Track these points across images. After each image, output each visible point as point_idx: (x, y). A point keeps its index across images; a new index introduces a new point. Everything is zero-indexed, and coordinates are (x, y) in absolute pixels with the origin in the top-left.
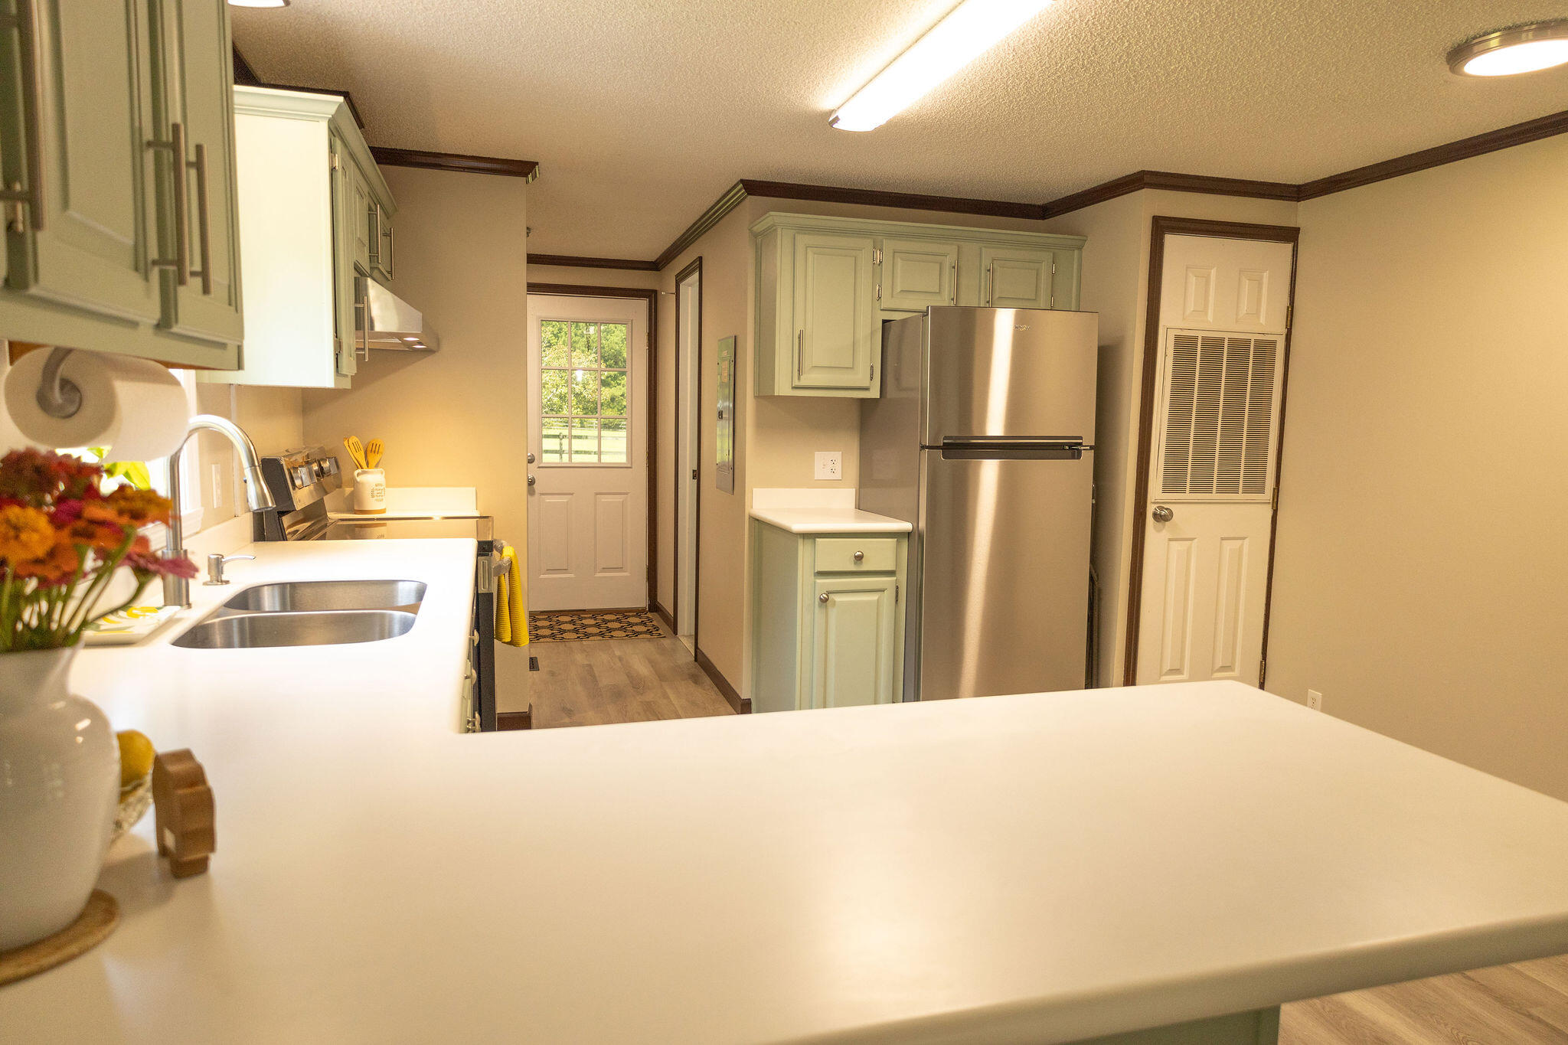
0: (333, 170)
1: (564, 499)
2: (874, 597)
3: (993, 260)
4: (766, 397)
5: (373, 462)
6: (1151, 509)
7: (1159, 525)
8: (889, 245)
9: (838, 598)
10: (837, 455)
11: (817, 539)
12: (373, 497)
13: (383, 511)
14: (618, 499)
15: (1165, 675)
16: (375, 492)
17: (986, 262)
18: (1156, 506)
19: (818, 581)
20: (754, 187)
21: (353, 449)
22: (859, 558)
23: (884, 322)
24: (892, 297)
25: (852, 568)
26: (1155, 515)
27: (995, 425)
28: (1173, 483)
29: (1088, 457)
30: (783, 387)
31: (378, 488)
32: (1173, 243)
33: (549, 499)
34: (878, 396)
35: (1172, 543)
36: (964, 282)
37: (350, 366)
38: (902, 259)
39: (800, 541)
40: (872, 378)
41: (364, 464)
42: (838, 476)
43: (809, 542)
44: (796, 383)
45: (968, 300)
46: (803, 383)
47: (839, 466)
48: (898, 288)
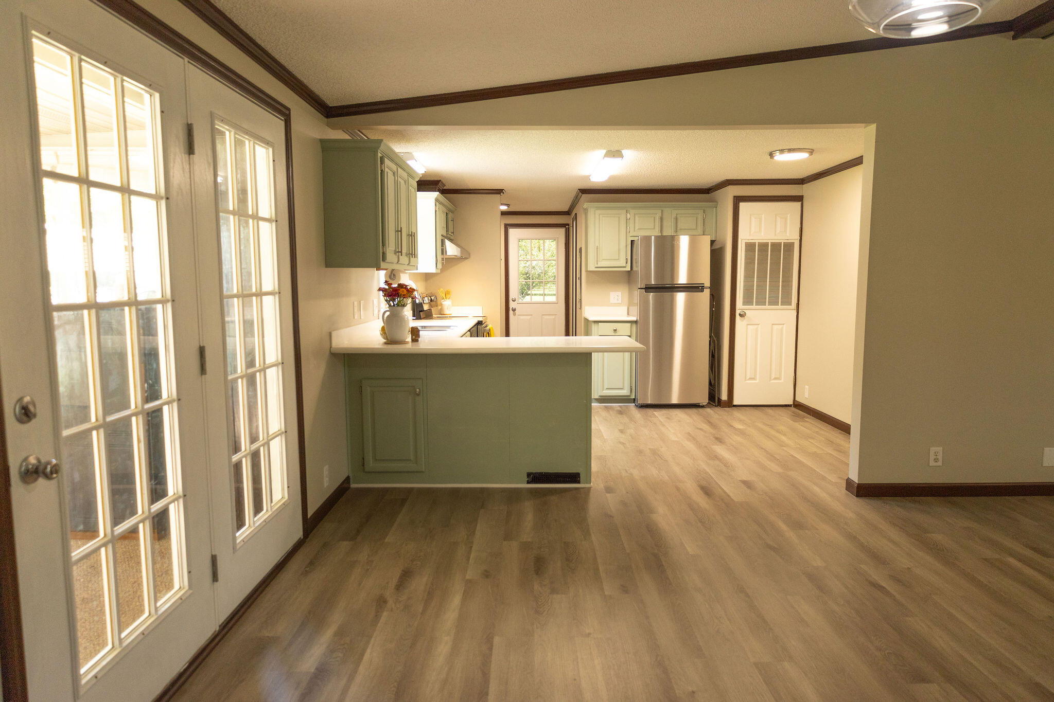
0: (436, 211)
1: (529, 317)
3: (677, 214)
4: (587, 271)
5: (448, 297)
6: (738, 312)
7: (742, 318)
8: (632, 212)
10: (619, 293)
11: (599, 323)
12: (446, 308)
13: (451, 314)
14: (553, 317)
15: (748, 380)
17: (674, 216)
18: (741, 311)
20: (584, 191)
21: (441, 293)
22: (615, 330)
23: (632, 241)
24: (634, 231)
25: (612, 334)
26: (740, 315)
27: (682, 279)
28: (748, 301)
29: (707, 292)
30: (592, 268)
31: (448, 306)
32: (743, 205)
33: (522, 317)
34: (630, 270)
35: (749, 326)
36: (665, 223)
37: (440, 266)
38: (638, 217)
39: (593, 324)
40: (627, 263)
41: (444, 297)
42: (621, 302)
43: (596, 325)
44: (596, 266)
45: (668, 232)
46: (599, 266)
47: (620, 298)
48: (637, 228)
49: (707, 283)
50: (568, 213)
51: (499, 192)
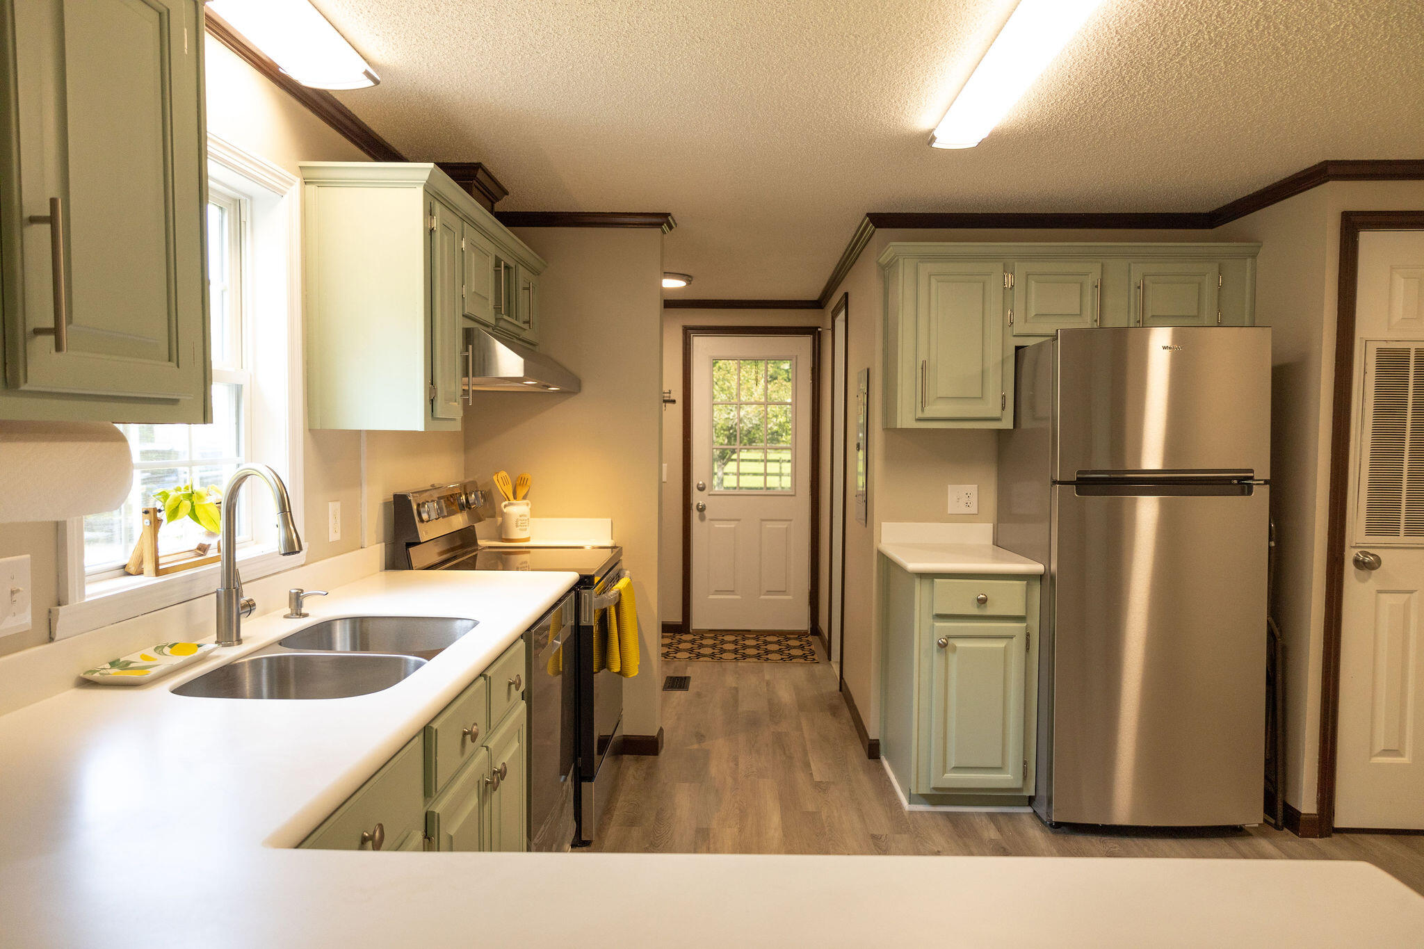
0: (430, 233)
1: (732, 525)
2: (1001, 644)
3: (1144, 276)
4: (891, 431)
5: (521, 492)
6: (1350, 554)
7: (1363, 573)
8: (1021, 268)
9: (960, 644)
10: (972, 489)
11: (936, 580)
12: (517, 526)
13: (527, 540)
14: (783, 525)
15: (1376, 755)
16: (520, 522)
17: (1136, 278)
18: (1357, 551)
19: (937, 624)
20: (881, 220)
21: (502, 483)
22: (982, 602)
23: (1018, 348)
24: (1026, 321)
25: (975, 611)
26: (1357, 562)
27: (1152, 458)
28: (1382, 522)
29: (1261, 494)
30: (906, 419)
31: (522, 518)
32: (1368, 240)
33: (717, 525)
34: (1011, 427)
35: (1383, 596)
36: (1109, 302)
37: (453, 410)
38: (1037, 282)
39: (917, 581)
40: (1003, 408)
41: (511, 496)
42: (973, 510)
43: (926, 583)
44: (920, 415)
45: (1115, 319)
46: (929, 413)
47: (974, 499)
48: (1032, 312)
49: (1263, 471)
50: (818, 304)
51: (660, 220)
